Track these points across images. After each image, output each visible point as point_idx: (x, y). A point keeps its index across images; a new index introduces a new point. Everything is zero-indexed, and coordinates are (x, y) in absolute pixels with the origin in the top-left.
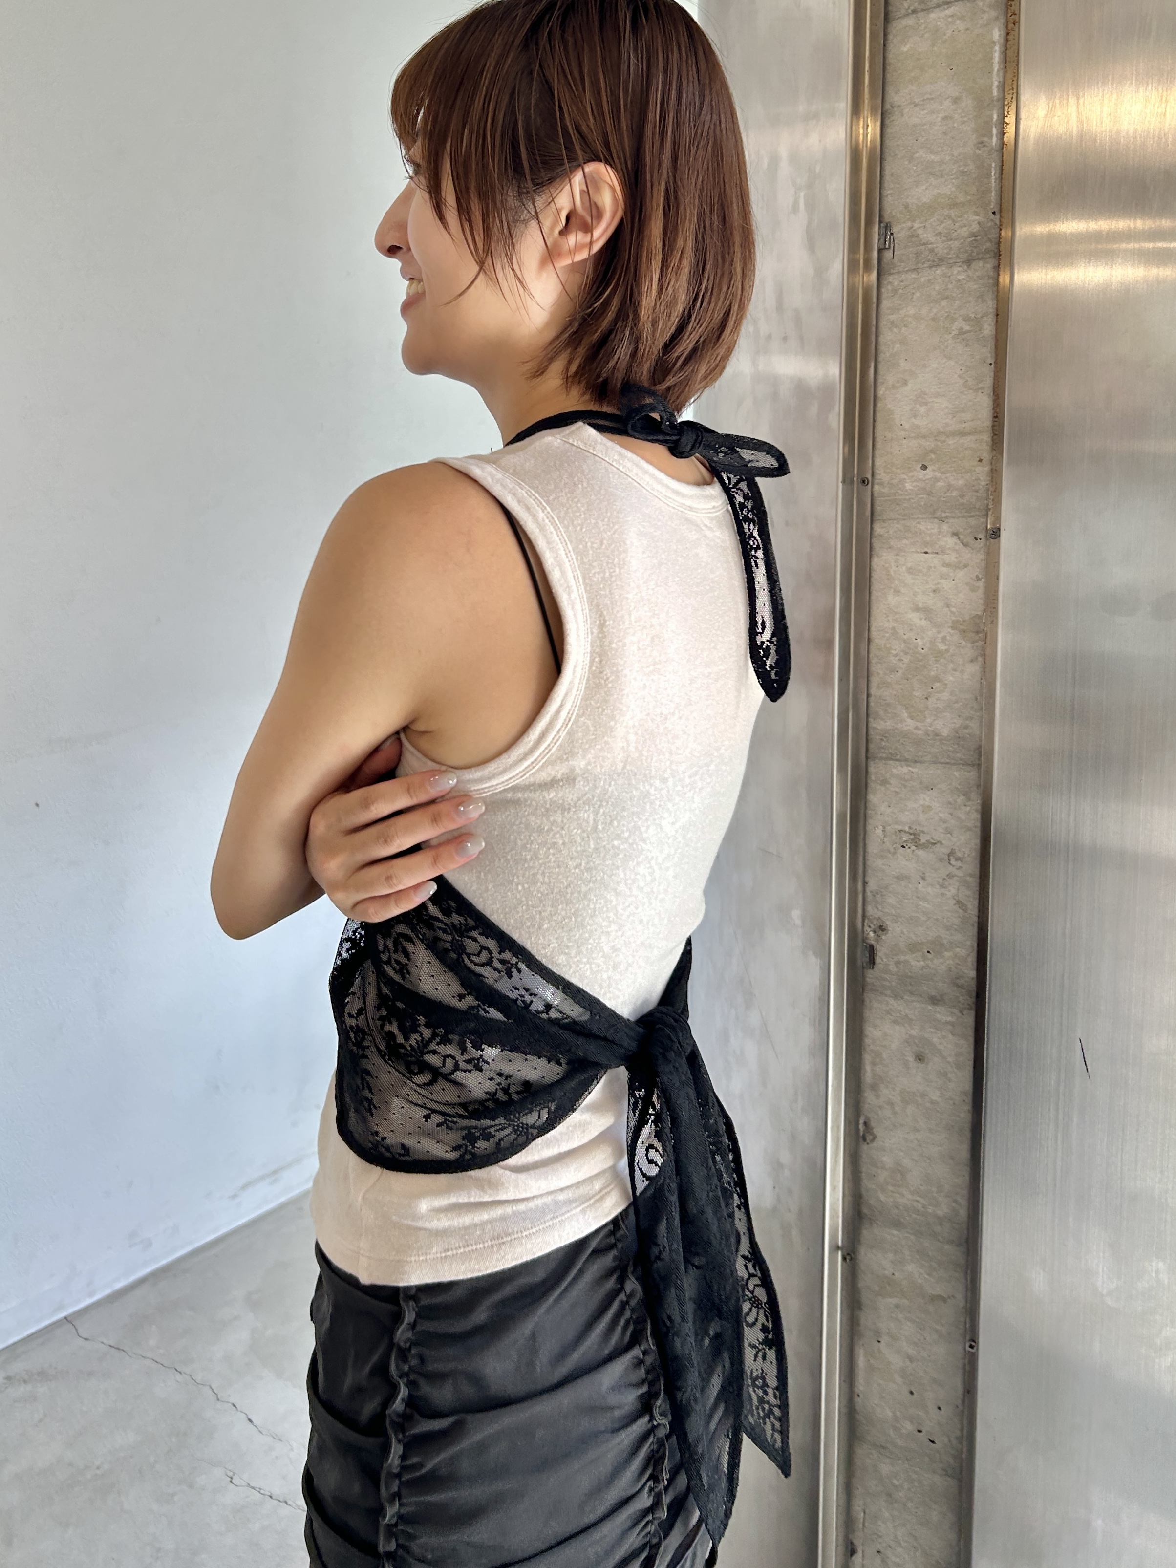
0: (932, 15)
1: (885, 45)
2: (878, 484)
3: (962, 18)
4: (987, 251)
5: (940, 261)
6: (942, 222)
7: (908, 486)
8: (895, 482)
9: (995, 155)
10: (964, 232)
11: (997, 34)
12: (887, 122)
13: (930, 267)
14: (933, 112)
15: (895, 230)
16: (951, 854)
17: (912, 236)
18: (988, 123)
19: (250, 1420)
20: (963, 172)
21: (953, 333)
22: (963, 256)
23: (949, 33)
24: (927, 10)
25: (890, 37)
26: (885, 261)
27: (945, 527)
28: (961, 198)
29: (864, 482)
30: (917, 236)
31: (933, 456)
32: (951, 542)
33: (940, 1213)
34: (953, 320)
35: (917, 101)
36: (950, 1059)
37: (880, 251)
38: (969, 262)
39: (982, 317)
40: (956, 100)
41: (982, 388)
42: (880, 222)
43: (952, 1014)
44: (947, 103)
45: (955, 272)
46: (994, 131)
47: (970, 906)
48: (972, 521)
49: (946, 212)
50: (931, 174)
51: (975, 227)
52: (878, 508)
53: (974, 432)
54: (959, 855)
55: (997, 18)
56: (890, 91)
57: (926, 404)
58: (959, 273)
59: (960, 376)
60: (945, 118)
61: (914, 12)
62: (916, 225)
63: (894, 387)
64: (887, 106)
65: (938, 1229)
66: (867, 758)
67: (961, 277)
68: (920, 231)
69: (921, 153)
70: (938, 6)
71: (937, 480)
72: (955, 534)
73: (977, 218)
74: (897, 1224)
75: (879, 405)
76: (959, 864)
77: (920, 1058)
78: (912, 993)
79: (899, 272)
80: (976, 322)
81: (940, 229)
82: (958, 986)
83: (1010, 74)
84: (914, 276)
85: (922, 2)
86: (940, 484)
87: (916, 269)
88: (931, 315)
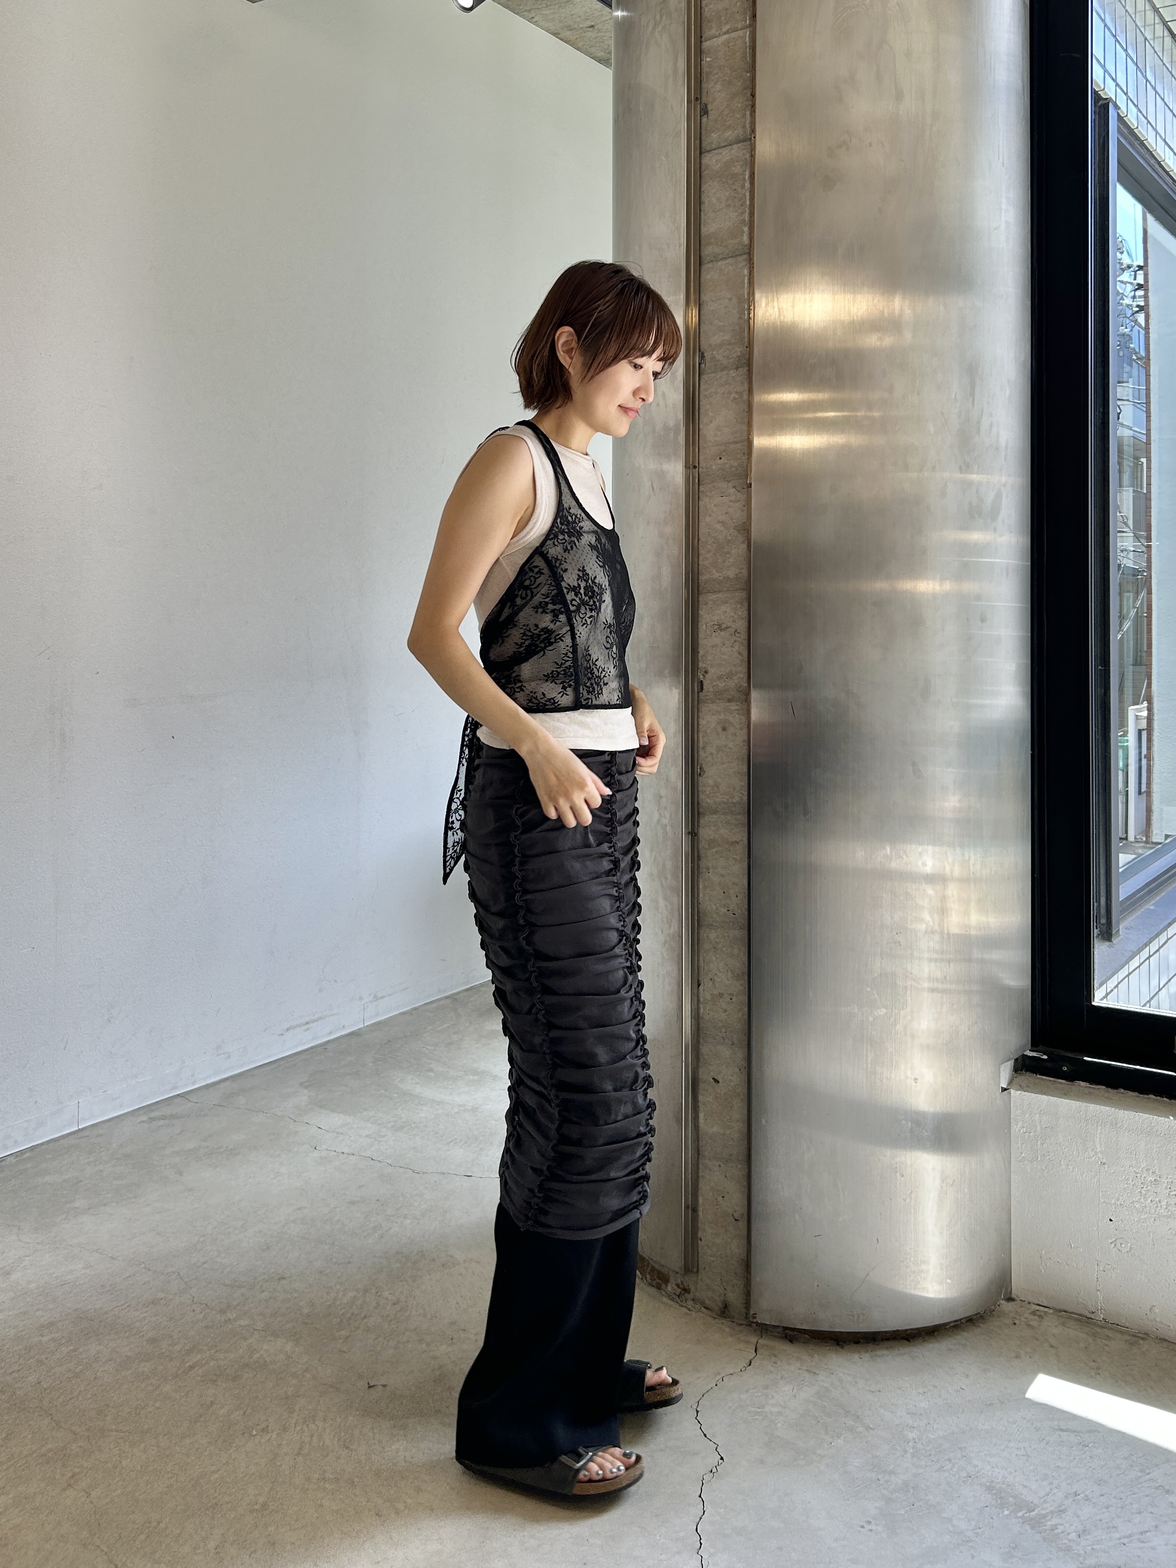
0: (719, 263)
1: (700, 275)
2: (701, 467)
3: (732, 265)
4: (744, 363)
5: (725, 368)
6: (725, 351)
7: (714, 468)
8: (708, 466)
9: (747, 323)
10: (735, 355)
11: (746, 272)
12: (701, 308)
13: (721, 371)
14: (720, 304)
15: (705, 355)
16: (736, 631)
17: (713, 358)
18: (743, 309)
20: (733, 330)
22: (735, 366)
23: (726, 271)
24: (717, 261)
25: (702, 272)
26: (701, 369)
27: (730, 484)
28: (733, 341)
29: (695, 467)
30: (715, 358)
31: (724, 454)
32: (732, 490)
33: (734, 801)
34: (731, 393)
35: (714, 299)
36: (737, 727)
37: (699, 364)
38: (737, 368)
39: (741, 392)
40: (730, 299)
41: (744, 423)
42: (699, 352)
43: (737, 705)
44: (726, 300)
46: (746, 312)
47: (744, 654)
48: (741, 481)
49: (727, 347)
50: (720, 331)
51: (739, 354)
52: (701, 479)
53: (741, 441)
54: (739, 631)
55: (746, 265)
56: (702, 295)
57: (721, 430)
58: (733, 373)
59: (733, 418)
60: (726, 307)
61: (712, 261)
62: (715, 353)
63: (706, 424)
64: (701, 302)
65: (733, 809)
66: (698, 594)
67: (733, 375)
68: (716, 355)
69: (716, 322)
70: (721, 259)
71: (726, 464)
72: (734, 487)
74: (715, 812)
75: (701, 432)
76: (739, 635)
77: (724, 729)
78: (719, 699)
79: (707, 374)
80: (740, 394)
81: (725, 354)
82: (739, 691)
83: (751, 289)
84: (714, 375)
85: (715, 257)
86: (727, 465)
87: (715, 372)
88: (722, 392)
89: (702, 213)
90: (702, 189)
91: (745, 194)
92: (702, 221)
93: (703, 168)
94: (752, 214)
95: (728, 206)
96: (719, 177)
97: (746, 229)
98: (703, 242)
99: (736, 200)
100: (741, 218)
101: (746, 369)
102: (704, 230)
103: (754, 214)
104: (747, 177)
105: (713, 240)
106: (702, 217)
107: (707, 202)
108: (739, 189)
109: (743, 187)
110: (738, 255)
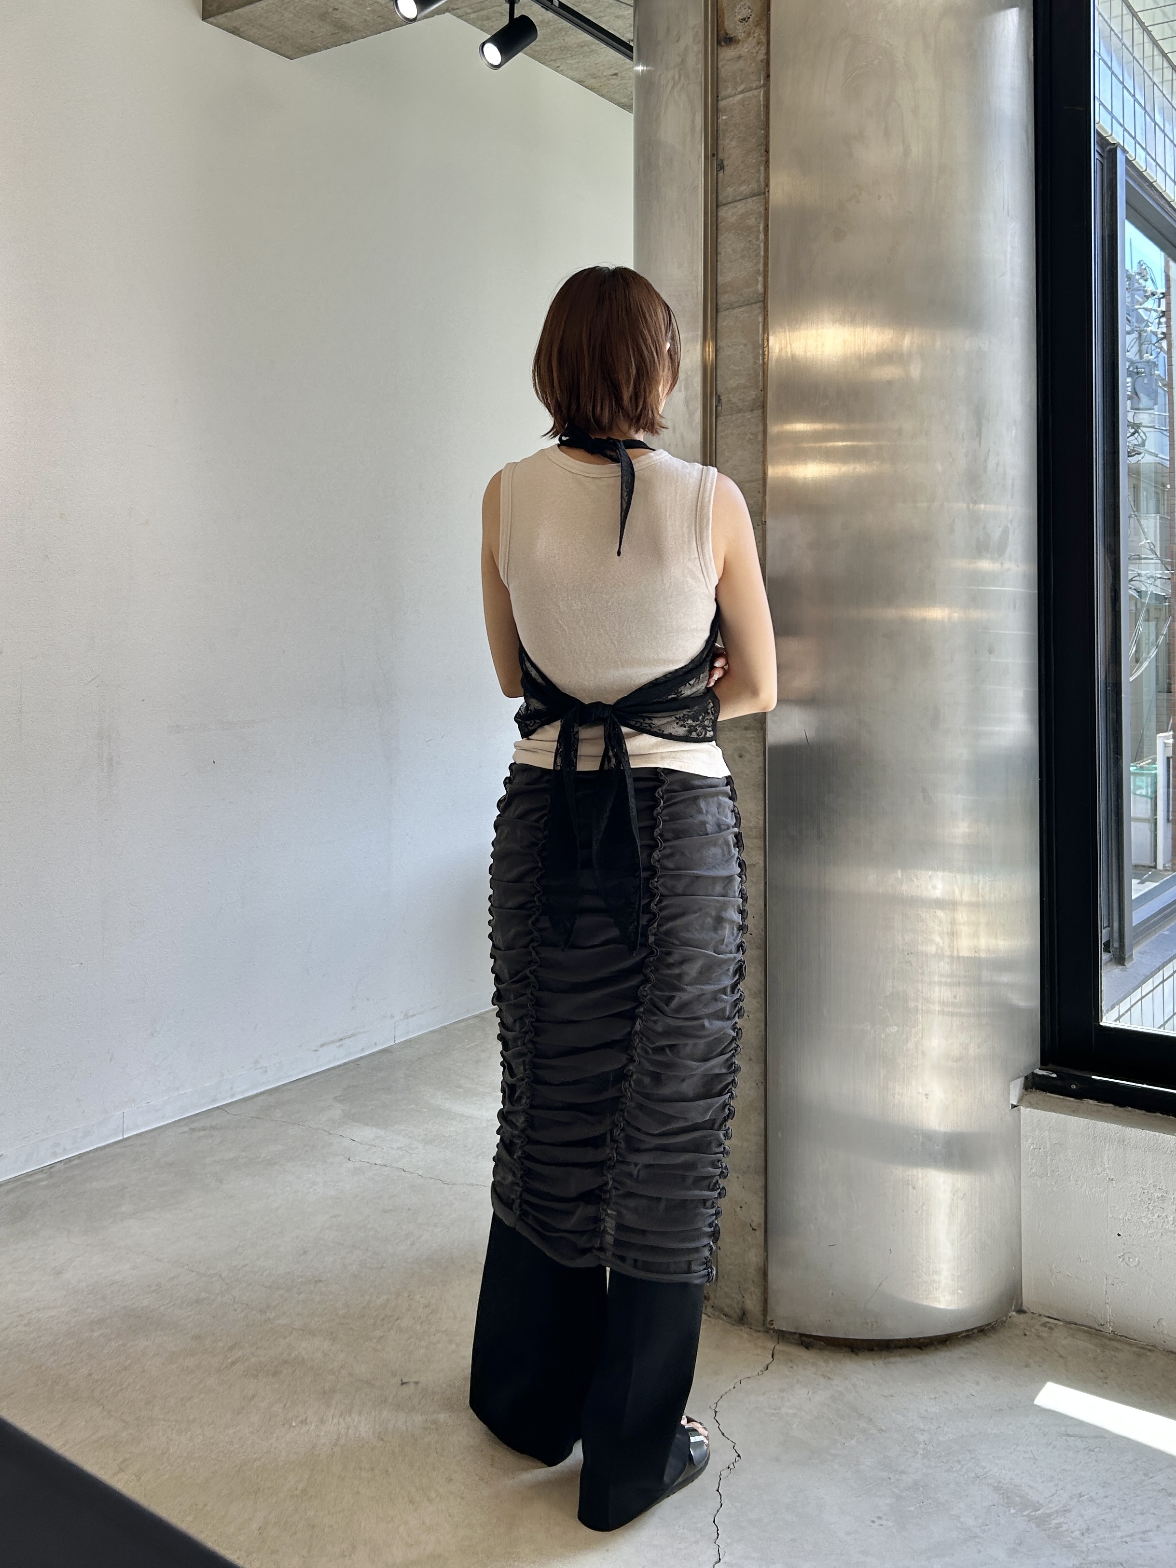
0: (735, 311)
1: (716, 322)
3: (747, 312)
4: (759, 406)
5: (740, 411)
6: (741, 394)
9: (761, 368)
10: (749, 398)
11: (761, 319)
12: (718, 353)
13: (736, 413)
14: (736, 350)
15: (722, 398)
17: (729, 401)
18: (758, 354)
20: (748, 374)
22: (750, 408)
23: (742, 318)
24: (733, 309)
25: (718, 319)
26: (718, 411)
28: (748, 385)
30: (731, 400)
34: (746, 434)
35: (730, 345)
36: (753, 753)
37: (716, 407)
38: (752, 410)
39: (758, 433)
40: (745, 345)
41: (759, 462)
42: (716, 395)
43: (753, 733)
44: (742, 346)
46: (761, 358)
49: (742, 390)
50: (736, 375)
51: (754, 396)
53: (755, 479)
55: (760, 313)
56: (719, 341)
57: (736, 470)
58: (748, 415)
59: (750, 458)
60: (741, 352)
61: (728, 309)
62: (730, 396)
64: (718, 347)
67: (749, 417)
68: (732, 398)
69: (732, 366)
70: (737, 307)
73: (754, 393)
77: (741, 756)
79: (724, 416)
80: (755, 435)
81: (740, 397)
83: (766, 334)
84: (729, 417)
85: (731, 305)
87: (731, 414)
88: (737, 433)
89: (719, 263)
90: (719, 240)
91: (759, 246)
92: (719, 271)
93: (719, 220)
94: (766, 264)
95: (743, 257)
96: (735, 229)
97: (760, 279)
98: (719, 290)
99: (751, 251)
100: (756, 268)
101: (760, 411)
102: (721, 280)
103: (768, 265)
104: (761, 229)
105: (729, 289)
106: (719, 266)
107: (723, 253)
108: (754, 241)
109: (757, 238)
110: (753, 303)
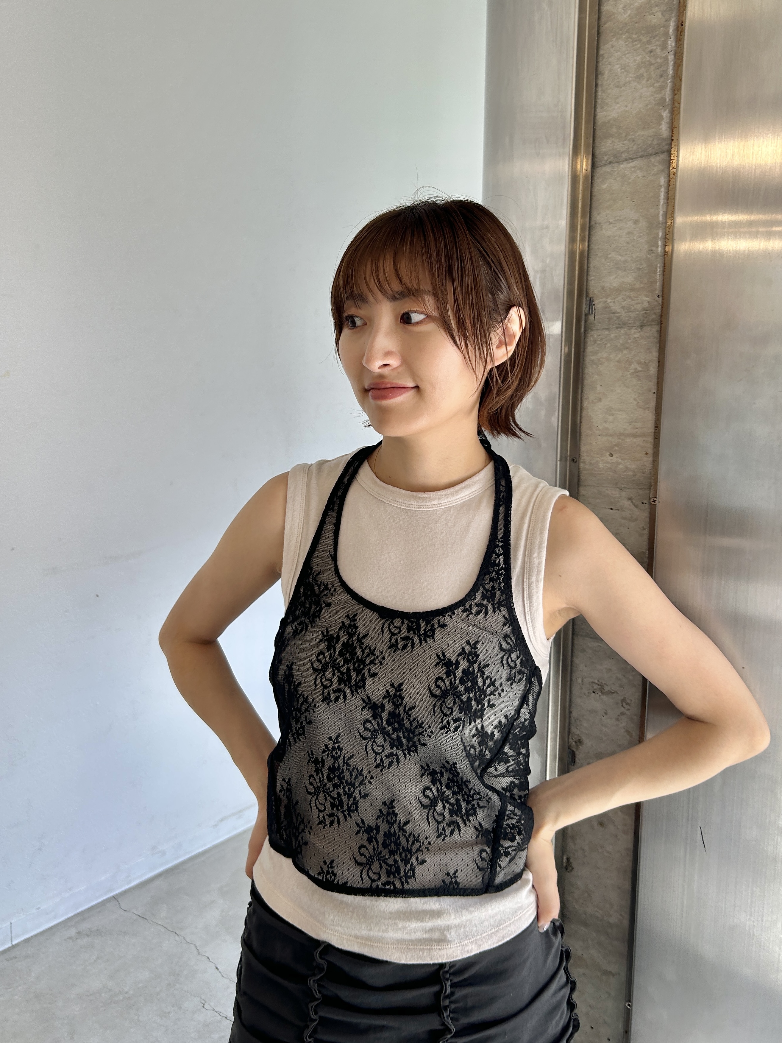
0: (622, 166)
1: (592, 183)
2: (582, 462)
3: (641, 169)
4: (653, 320)
5: (622, 325)
6: (625, 300)
7: (601, 466)
8: (592, 462)
9: (660, 259)
10: (639, 307)
11: (663, 181)
12: (592, 233)
13: (617, 328)
14: (620, 229)
15: (596, 302)
16: (624, 700)
17: (606, 308)
18: (656, 238)
19: (217, 968)
20: (639, 269)
21: (631, 371)
22: (638, 323)
23: (632, 178)
24: (619, 162)
25: (595, 178)
26: (589, 322)
27: (623, 494)
28: (637, 285)
29: (574, 460)
30: (609, 307)
31: (617, 448)
32: (627, 503)
33: (612, 921)
34: (631, 363)
35: (611, 220)
36: (619, 827)
37: (586, 315)
38: (642, 326)
39: (649, 362)
40: (636, 222)
41: (648, 408)
42: (587, 297)
44: (630, 224)
45: (633, 332)
46: (660, 243)
47: (634, 734)
48: (641, 492)
49: (628, 294)
50: (618, 268)
51: (646, 305)
53: (643, 435)
54: (628, 701)
55: (663, 170)
56: (595, 213)
57: (612, 415)
58: (635, 333)
59: (635, 399)
60: (629, 233)
61: (611, 163)
62: (609, 301)
63: (593, 402)
64: (593, 223)
65: (610, 931)
66: (573, 634)
67: (636, 336)
68: (611, 305)
69: (613, 255)
70: (626, 160)
71: (618, 463)
72: (630, 499)
73: (647, 299)
74: (586, 925)
75: (584, 413)
76: (627, 707)
77: (601, 824)
79: (597, 330)
80: (646, 365)
81: (624, 304)
83: (670, 207)
84: (607, 333)
85: (616, 156)
86: (621, 466)
87: (608, 329)
88: (617, 359)
89: (599, 89)
90: (601, 52)
91: (666, 59)
92: (599, 101)
93: (603, 19)
94: (676, 90)
95: (639, 78)
96: (627, 32)
97: (666, 114)
98: (598, 133)
99: (652, 68)
100: (658, 96)
101: (655, 328)
102: (602, 116)
103: (679, 89)
104: (671, 31)
105: (614, 130)
106: (599, 94)
107: (607, 72)
108: (658, 50)
109: (664, 47)
110: (651, 155)
